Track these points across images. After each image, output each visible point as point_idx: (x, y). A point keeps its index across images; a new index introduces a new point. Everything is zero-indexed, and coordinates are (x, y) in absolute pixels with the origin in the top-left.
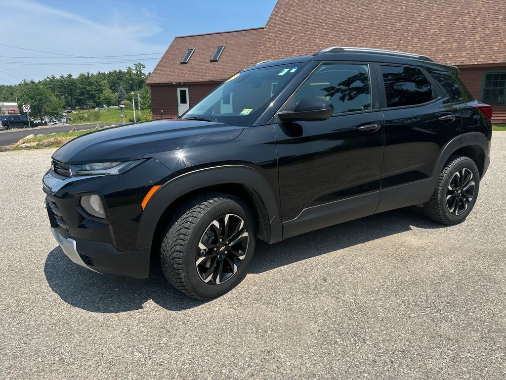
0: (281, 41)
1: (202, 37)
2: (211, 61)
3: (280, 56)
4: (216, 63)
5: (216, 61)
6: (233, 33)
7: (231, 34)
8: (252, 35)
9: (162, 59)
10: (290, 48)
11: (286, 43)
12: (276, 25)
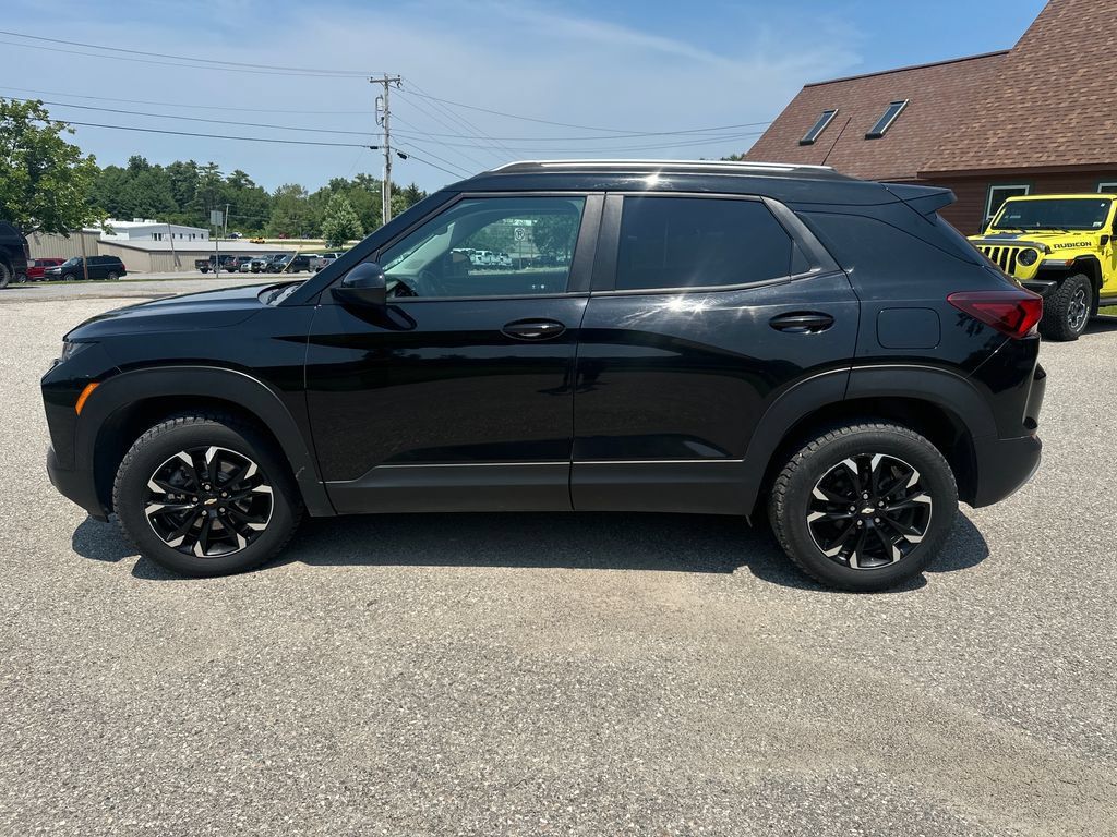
0: (1045, 82)
1: (863, 81)
2: (868, 137)
3: (1030, 121)
4: (878, 141)
5: (879, 136)
6: (939, 68)
7: (934, 69)
8: (986, 70)
9: (764, 137)
10: (1064, 100)
11: (1057, 85)
12: (1044, 42)
